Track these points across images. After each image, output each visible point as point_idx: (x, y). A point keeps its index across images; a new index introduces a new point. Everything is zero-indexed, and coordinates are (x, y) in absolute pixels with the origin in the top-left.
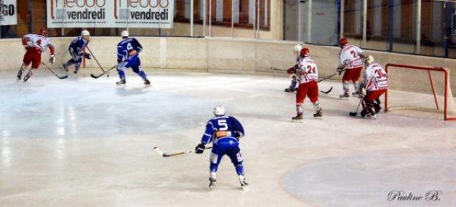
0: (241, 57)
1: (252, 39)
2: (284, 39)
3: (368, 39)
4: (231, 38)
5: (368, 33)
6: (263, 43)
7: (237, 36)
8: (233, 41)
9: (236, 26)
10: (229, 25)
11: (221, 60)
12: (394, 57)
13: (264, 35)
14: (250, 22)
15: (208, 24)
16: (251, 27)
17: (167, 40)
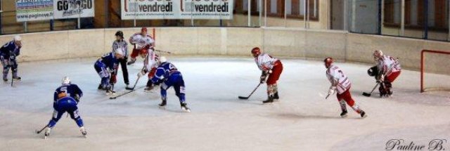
0: (293, 45)
1: (303, 29)
2: (331, 28)
3: (406, 28)
4: (284, 28)
5: (406, 22)
6: (312, 32)
7: (289, 26)
8: (287, 31)
9: (289, 17)
10: (282, 16)
11: (276, 47)
12: (428, 44)
13: (313, 24)
14: (301, 14)
15: (263, 15)
16: (301, 18)
17: (228, 30)
